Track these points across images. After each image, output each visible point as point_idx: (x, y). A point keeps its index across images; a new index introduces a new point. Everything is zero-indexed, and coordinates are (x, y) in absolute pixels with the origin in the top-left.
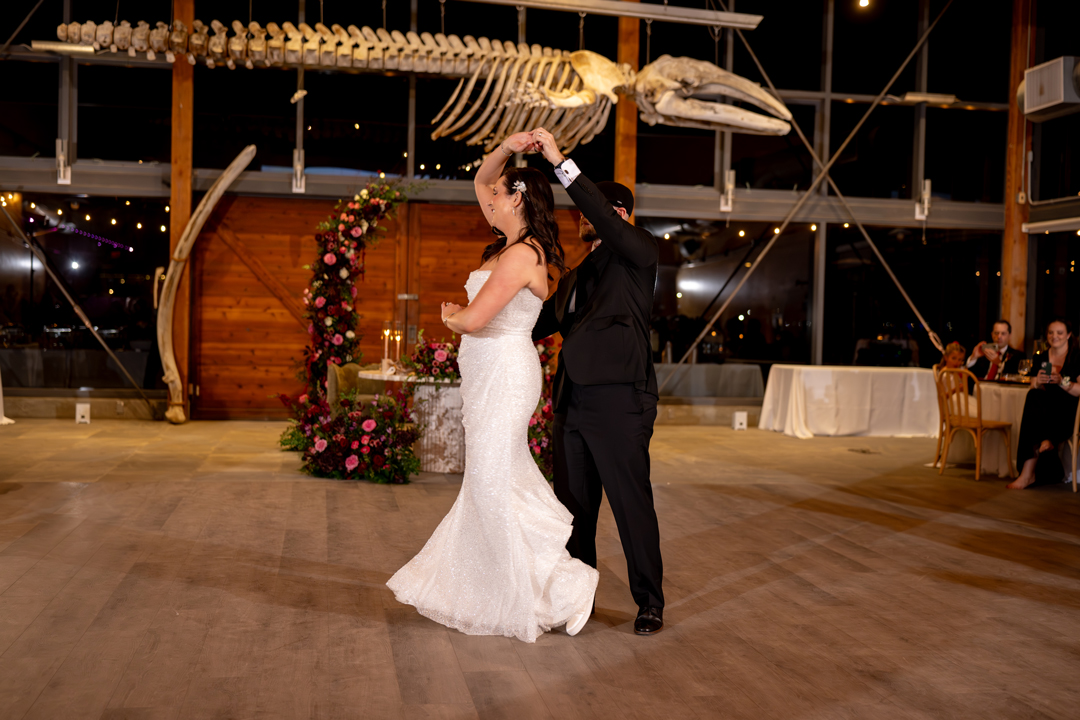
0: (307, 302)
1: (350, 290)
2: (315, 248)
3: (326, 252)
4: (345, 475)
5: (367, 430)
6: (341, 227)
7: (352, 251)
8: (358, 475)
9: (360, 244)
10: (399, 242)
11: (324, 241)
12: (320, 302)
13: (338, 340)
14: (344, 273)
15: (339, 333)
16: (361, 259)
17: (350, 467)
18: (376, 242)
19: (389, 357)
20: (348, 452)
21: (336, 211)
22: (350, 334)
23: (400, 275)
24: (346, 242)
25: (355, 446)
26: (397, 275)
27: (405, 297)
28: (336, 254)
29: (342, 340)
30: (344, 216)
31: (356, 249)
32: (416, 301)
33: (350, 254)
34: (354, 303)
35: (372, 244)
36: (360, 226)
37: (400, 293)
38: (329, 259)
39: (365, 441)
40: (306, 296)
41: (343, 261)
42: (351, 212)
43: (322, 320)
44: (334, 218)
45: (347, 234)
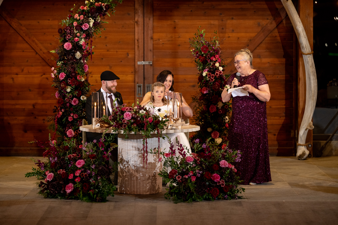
0: (53, 76)
1: (82, 67)
2: (58, 38)
3: (65, 41)
4: (64, 196)
5: (79, 166)
6: (75, 24)
7: (83, 40)
8: (73, 196)
9: (88, 35)
10: (137, 22)
11: (63, 33)
12: (62, 76)
13: (75, 102)
14: (78, 55)
15: (76, 97)
16: (89, 44)
17: (68, 191)
18: (100, 32)
19: (97, 117)
20: (67, 181)
21: (72, 12)
22: (83, 98)
23: (138, 46)
24: (78, 34)
25: (71, 177)
26: (136, 47)
27: (143, 63)
28: (72, 42)
29: (77, 102)
30: (77, 16)
31: (85, 38)
32: (151, 65)
33: (82, 42)
34: (86, 75)
35: (98, 35)
36: (89, 22)
37: (139, 61)
38: (67, 46)
39: (78, 173)
40: (53, 72)
41: (77, 47)
42: (82, 12)
43: (64, 89)
44: (70, 17)
45: (79, 28)
